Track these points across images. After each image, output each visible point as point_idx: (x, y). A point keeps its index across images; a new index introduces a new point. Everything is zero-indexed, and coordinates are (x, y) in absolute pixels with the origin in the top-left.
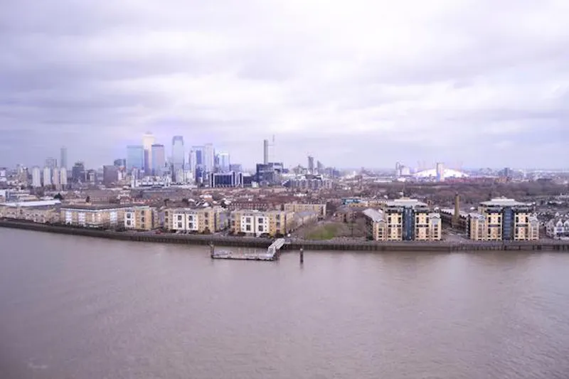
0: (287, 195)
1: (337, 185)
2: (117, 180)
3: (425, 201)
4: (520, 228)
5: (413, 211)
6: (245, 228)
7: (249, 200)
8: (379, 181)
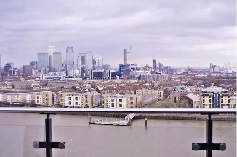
0: (138, 84)
1: (171, 78)
2: (32, 75)
3: (228, 88)
5: (219, 95)
6: (111, 105)
7: (114, 87)
8: (199, 76)
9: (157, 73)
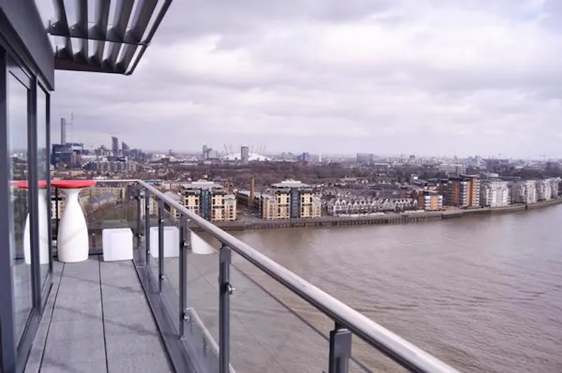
0: (85, 178)
3: (223, 183)
4: (305, 208)
5: (209, 193)
8: (185, 164)
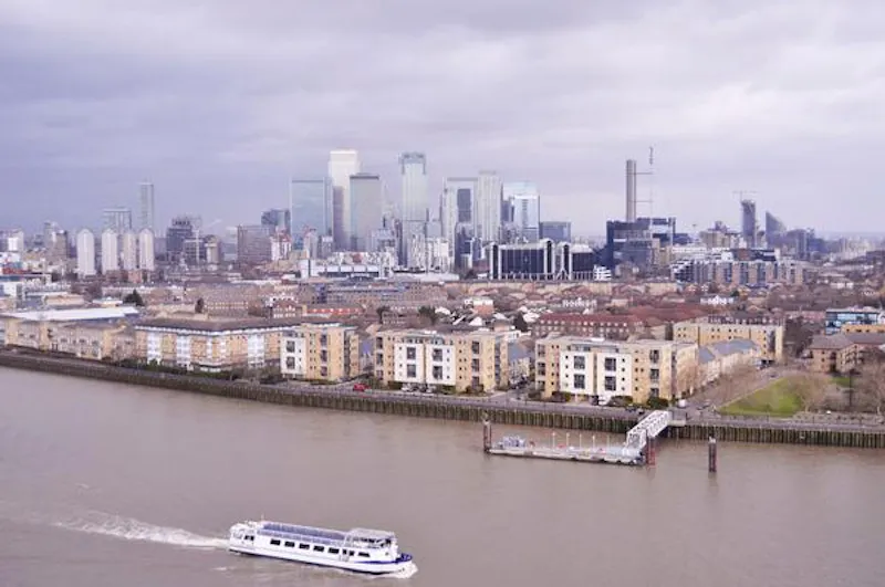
0: (682, 301)
1: (816, 276)
2: (270, 261)
6: (571, 381)
7: (587, 311)
9: (758, 256)
